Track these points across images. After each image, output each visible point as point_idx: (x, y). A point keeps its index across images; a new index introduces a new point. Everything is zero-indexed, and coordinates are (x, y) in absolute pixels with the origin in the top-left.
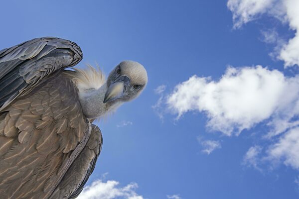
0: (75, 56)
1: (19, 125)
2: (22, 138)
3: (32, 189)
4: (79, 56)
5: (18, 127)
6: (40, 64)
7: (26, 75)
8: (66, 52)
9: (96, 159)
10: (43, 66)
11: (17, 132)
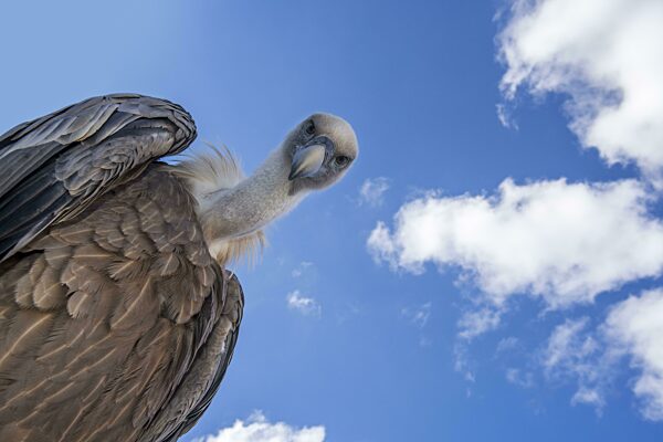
0: (179, 132)
1: (68, 278)
2: (75, 308)
3: (104, 422)
4: (188, 133)
5: (67, 283)
6: (100, 153)
7: (71, 178)
8: (158, 125)
9: (235, 333)
10: (107, 159)
11: (65, 294)
